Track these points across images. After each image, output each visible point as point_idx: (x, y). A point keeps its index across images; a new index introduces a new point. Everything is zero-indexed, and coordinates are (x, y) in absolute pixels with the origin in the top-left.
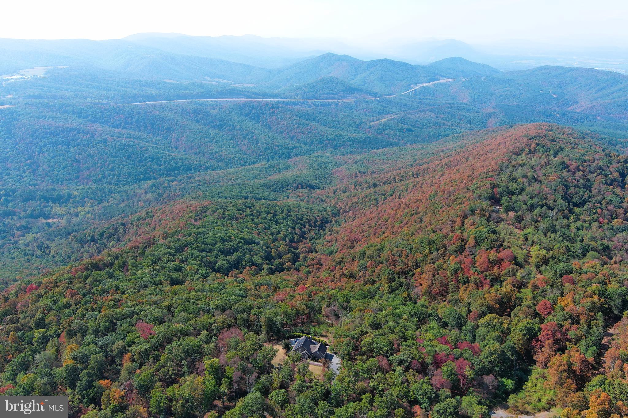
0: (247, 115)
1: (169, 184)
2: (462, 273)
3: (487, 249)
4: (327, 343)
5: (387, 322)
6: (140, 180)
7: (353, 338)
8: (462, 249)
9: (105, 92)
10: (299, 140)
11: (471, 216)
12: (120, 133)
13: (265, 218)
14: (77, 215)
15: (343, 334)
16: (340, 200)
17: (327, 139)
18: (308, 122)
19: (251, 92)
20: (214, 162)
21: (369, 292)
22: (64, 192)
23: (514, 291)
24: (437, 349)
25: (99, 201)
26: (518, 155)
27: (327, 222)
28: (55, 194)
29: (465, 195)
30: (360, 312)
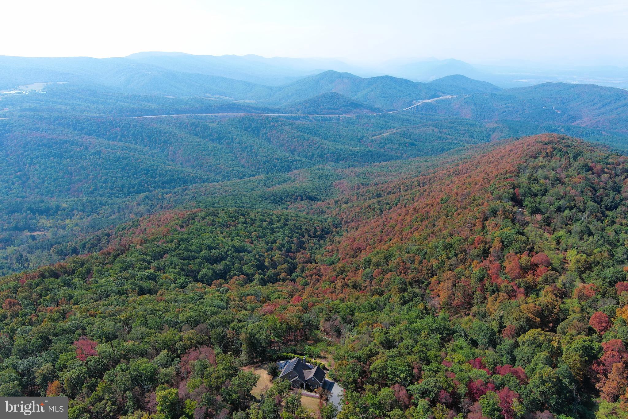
0: (246, 129)
1: (163, 196)
2: (489, 280)
3: (516, 253)
4: (326, 366)
5: (402, 339)
6: (134, 192)
7: (359, 360)
8: (486, 253)
9: (103, 107)
10: (299, 154)
11: (492, 218)
12: (115, 146)
13: (259, 227)
14: (64, 228)
15: (346, 355)
16: (341, 211)
17: (328, 153)
18: (308, 136)
19: (251, 107)
20: (211, 175)
21: (377, 303)
22: (52, 204)
23: (557, 301)
24: (470, 374)
25: (89, 213)
26: (535, 158)
27: (327, 233)
28: (43, 206)
29: (483, 196)
30: (368, 326)
